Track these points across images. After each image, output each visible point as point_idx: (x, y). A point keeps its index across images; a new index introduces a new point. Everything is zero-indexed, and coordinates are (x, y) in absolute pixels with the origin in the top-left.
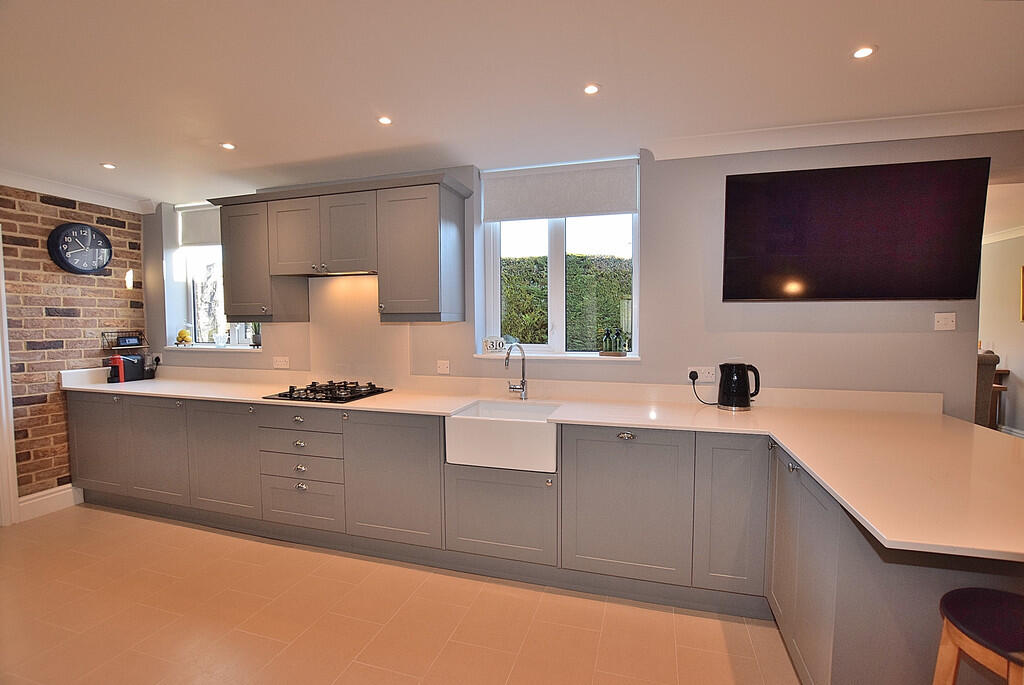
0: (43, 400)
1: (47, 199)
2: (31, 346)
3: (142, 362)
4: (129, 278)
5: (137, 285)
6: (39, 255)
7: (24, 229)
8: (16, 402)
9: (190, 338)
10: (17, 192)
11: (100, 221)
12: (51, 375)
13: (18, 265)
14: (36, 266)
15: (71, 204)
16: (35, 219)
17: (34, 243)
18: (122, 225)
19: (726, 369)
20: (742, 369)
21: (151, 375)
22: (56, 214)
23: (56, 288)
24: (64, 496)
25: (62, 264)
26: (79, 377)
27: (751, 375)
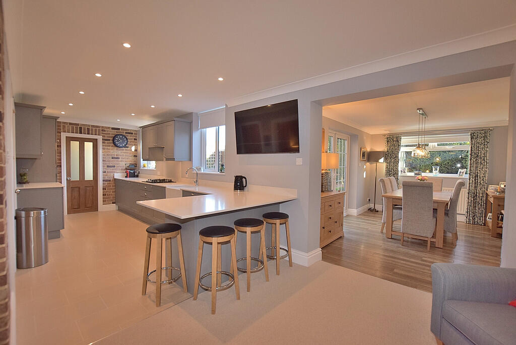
0: (110, 181)
1: (113, 129)
2: (108, 166)
3: (134, 173)
4: (133, 148)
5: (136, 150)
6: (110, 143)
7: (107, 137)
8: (103, 181)
9: (146, 166)
10: (106, 128)
11: (126, 133)
12: (112, 174)
13: (106, 146)
14: (110, 146)
15: (119, 129)
16: (110, 134)
17: (109, 140)
18: (132, 133)
19: (237, 177)
20: (242, 177)
21: (137, 176)
22: (115, 132)
23: (115, 152)
24: (114, 207)
25: (116, 146)
26: (119, 176)
27: (244, 179)
